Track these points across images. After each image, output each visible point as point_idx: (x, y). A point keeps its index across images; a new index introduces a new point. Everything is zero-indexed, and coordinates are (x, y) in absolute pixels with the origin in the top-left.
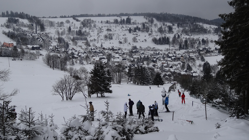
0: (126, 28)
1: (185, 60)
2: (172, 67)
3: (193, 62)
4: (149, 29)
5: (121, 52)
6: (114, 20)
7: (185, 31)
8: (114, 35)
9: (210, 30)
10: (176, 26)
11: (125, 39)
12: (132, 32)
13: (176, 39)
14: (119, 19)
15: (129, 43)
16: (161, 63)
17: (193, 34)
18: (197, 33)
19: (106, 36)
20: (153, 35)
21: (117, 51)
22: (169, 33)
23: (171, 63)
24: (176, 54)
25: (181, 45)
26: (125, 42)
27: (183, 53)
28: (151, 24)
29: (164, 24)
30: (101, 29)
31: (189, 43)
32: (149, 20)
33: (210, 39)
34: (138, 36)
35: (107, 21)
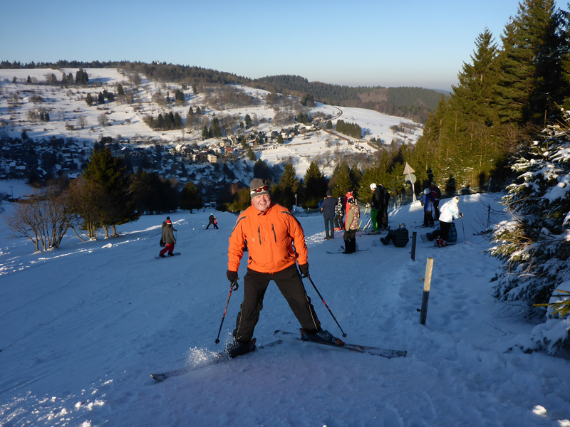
2: (193, 176)
3: (235, 163)
4: (132, 98)
5: (75, 148)
6: (47, 76)
7: (210, 100)
8: (50, 110)
9: (257, 98)
10: (190, 91)
11: (81, 119)
12: (95, 105)
13: (194, 118)
14: (59, 75)
15: (92, 128)
16: (169, 168)
17: (226, 106)
18: (235, 103)
19: (32, 114)
20: (145, 109)
21: (66, 147)
22: (177, 105)
23: (191, 166)
24: (198, 147)
25: (206, 128)
26: (80, 127)
27: (213, 146)
28: (135, 87)
29: (164, 87)
30: (16, 98)
31: (221, 125)
32: (130, 77)
33: (260, 116)
34: (109, 111)
35: (29, 77)
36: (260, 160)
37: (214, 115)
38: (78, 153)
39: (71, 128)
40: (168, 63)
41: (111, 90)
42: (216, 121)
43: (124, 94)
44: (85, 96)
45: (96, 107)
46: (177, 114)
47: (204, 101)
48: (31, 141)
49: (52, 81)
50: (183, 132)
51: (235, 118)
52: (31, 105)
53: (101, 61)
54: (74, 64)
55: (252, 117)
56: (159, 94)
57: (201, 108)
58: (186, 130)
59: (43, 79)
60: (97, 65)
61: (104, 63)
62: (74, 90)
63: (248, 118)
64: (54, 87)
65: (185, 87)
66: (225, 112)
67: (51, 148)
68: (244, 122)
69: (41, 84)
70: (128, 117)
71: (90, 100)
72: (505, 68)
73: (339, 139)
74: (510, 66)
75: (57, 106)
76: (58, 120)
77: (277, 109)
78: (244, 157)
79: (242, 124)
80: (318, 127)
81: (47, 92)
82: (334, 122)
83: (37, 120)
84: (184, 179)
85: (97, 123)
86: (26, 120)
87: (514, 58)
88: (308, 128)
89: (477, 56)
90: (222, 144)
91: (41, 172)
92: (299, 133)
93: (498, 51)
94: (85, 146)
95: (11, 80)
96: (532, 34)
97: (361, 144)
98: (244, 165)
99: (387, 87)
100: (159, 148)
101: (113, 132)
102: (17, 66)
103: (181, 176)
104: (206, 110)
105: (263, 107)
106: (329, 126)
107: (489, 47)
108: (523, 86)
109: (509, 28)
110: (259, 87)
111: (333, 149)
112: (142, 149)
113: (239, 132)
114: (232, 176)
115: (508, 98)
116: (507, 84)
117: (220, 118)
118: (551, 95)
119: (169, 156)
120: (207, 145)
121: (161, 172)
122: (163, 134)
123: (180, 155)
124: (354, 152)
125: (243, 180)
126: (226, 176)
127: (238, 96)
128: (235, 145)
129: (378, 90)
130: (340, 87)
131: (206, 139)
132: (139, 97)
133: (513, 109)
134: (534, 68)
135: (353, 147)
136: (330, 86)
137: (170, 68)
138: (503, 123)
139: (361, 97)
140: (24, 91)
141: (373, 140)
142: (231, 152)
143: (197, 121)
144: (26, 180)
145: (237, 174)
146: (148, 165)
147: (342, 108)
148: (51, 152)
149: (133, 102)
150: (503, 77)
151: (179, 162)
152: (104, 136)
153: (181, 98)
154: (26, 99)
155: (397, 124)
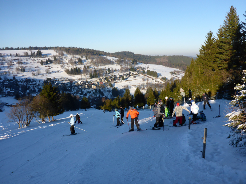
0: (38, 61)
2: (86, 94)
3: (103, 89)
4: (60, 62)
5: (35, 83)
6: (24, 53)
7: (93, 62)
8: (25, 67)
9: (113, 61)
10: (84, 58)
11: (38, 70)
12: (44, 65)
13: (86, 70)
14: (29, 52)
15: (43, 75)
16: (75, 91)
17: (100, 65)
18: (103, 63)
19: (17, 69)
20: (65, 66)
21: (32, 83)
22: (79, 65)
23: (85, 90)
24: (88, 82)
25: (91, 74)
26: (38, 74)
27: (94, 81)
28: (61, 57)
29: (74, 57)
30: (11, 62)
31: (97, 72)
32: (59, 53)
33: (114, 69)
34: (50, 67)
35: (17, 54)
36: (114, 87)
37: (95, 68)
38: (37, 85)
39: (34, 75)
40: (75, 47)
41: (51, 59)
42: (95, 71)
43: (56, 60)
44: (40, 61)
45: (45, 66)
46: (79, 68)
47: (91, 63)
48: (17, 80)
49: (27, 55)
50: (81, 76)
51: (103, 70)
52: (18, 65)
53: (47, 47)
54: (36, 48)
55: (111, 69)
56: (71, 60)
57: (89, 66)
58: (83, 75)
59: (23, 54)
60: (45, 48)
61: (48, 47)
62: (36, 59)
63: (109, 69)
64: (27, 58)
65: (82, 57)
66: (99, 67)
67: (25, 83)
68: (107, 71)
69: (22, 56)
70: (58, 70)
71: (42, 63)
72: (219, 47)
73: (148, 78)
74: (222, 46)
75: (28, 65)
76: (28, 71)
77: (121, 66)
78: (107, 86)
79: (106, 72)
80: (139, 73)
81: (24, 60)
82: (146, 71)
83: (20, 71)
84: (82, 96)
85: (45, 73)
86: (15, 71)
87: (223, 42)
88: (135, 73)
89: (207, 42)
90: (98, 81)
91: (21, 93)
92: (131, 75)
93: (216, 40)
94: (40, 82)
95: (9, 55)
96: (230, 32)
97: (157, 80)
98: (108, 90)
99: (168, 56)
100: (71, 83)
101: (52, 76)
102: (12, 49)
103: (80, 94)
104: (91, 66)
105: (115, 65)
106: (144, 72)
107: (212, 38)
108: (228, 54)
109: (220, 30)
110: (113, 57)
111: (146, 82)
112: (64, 83)
113: (105, 75)
114: (103, 94)
115: (221, 59)
116: (221, 53)
117: (97, 70)
118: (240, 57)
119: (76, 86)
120: (92, 81)
121: (72, 93)
122: (73, 77)
123: (80, 86)
124: (155, 83)
125: (107, 96)
126: (100, 94)
127: (105, 60)
128: (104, 81)
129: (164, 57)
130: (148, 56)
131: (91, 78)
132: (63, 61)
133: (224, 64)
134: (232, 46)
135: (154, 81)
136: (144, 56)
137: (76, 49)
138: (220, 69)
139: (157, 60)
140: (15, 59)
141: (163, 78)
142: (102, 84)
143: (87, 71)
144: (14, 97)
145: (104, 93)
146: (66, 90)
147: (149, 65)
148: (25, 85)
149: (60, 63)
150: (219, 50)
151: (80, 89)
152: (48, 78)
153: (81, 61)
154: (15, 63)
155: (173, 71)
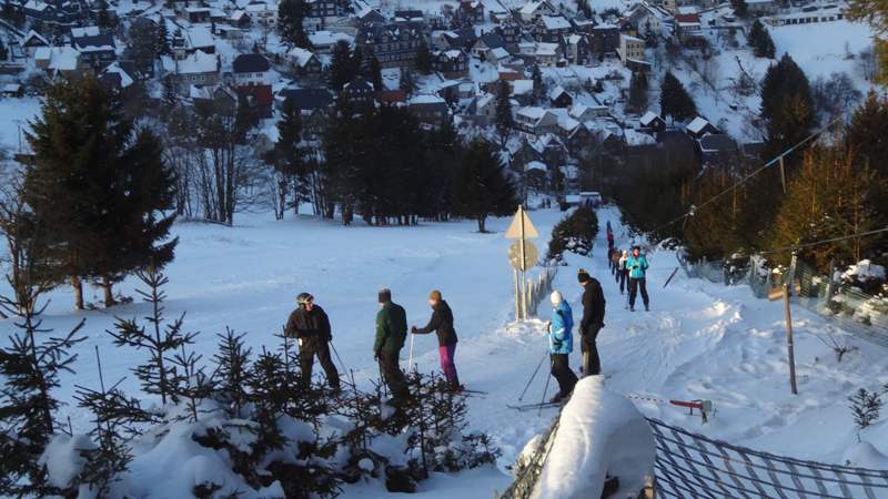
1: (649, 52)
2: (564, 102)
3: (701, 65)
16: (493, 74)
27: (637, 9)
36: (786, 58)
78: (734, 45)
84: (535, 112)
98: (734, 73)
100: (469, 13)
114: (688, 110)
120: (620, 6)
121: (465, 88)
123: (533, 36)
125: (722, 122)
128: (711, 6)
145: (703, 101)
151: (526, 58)
